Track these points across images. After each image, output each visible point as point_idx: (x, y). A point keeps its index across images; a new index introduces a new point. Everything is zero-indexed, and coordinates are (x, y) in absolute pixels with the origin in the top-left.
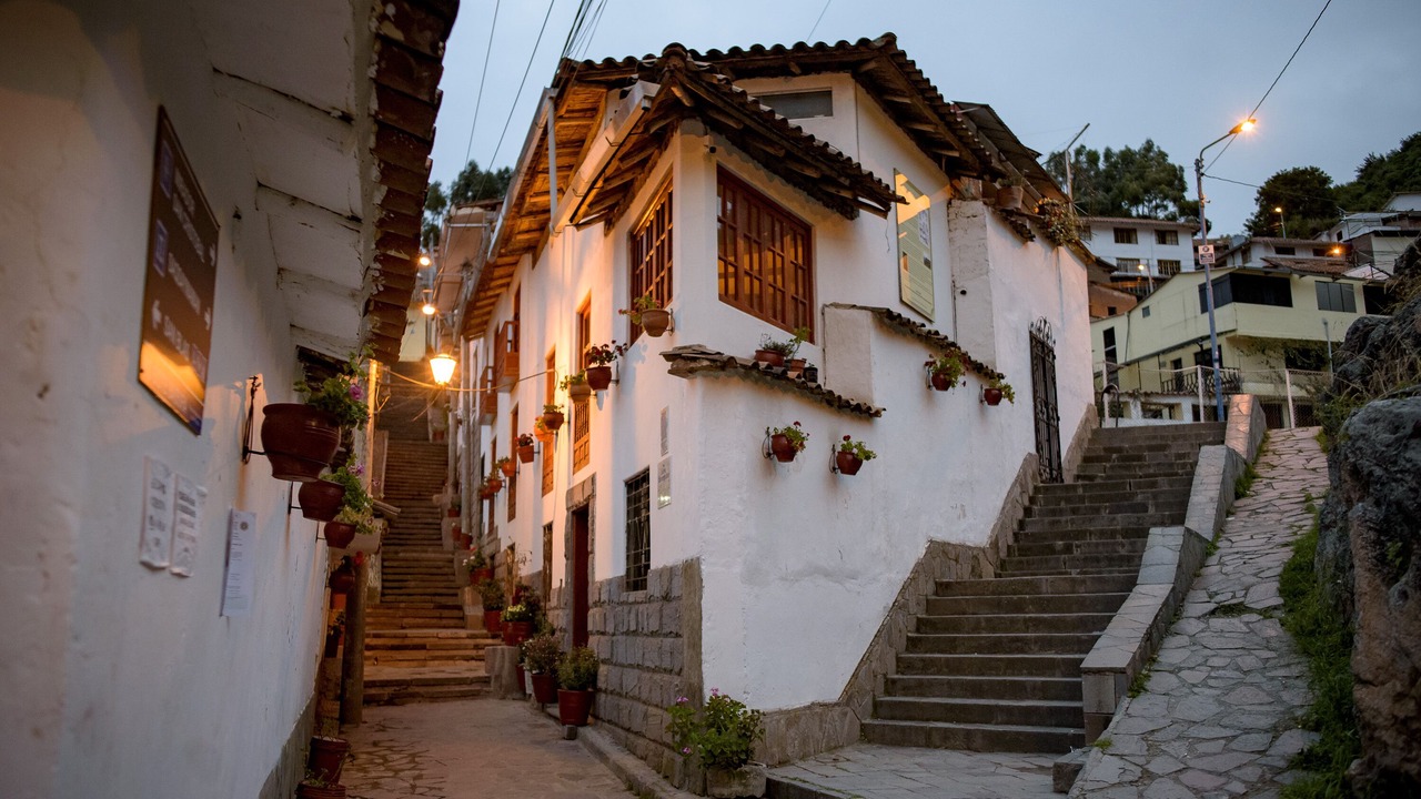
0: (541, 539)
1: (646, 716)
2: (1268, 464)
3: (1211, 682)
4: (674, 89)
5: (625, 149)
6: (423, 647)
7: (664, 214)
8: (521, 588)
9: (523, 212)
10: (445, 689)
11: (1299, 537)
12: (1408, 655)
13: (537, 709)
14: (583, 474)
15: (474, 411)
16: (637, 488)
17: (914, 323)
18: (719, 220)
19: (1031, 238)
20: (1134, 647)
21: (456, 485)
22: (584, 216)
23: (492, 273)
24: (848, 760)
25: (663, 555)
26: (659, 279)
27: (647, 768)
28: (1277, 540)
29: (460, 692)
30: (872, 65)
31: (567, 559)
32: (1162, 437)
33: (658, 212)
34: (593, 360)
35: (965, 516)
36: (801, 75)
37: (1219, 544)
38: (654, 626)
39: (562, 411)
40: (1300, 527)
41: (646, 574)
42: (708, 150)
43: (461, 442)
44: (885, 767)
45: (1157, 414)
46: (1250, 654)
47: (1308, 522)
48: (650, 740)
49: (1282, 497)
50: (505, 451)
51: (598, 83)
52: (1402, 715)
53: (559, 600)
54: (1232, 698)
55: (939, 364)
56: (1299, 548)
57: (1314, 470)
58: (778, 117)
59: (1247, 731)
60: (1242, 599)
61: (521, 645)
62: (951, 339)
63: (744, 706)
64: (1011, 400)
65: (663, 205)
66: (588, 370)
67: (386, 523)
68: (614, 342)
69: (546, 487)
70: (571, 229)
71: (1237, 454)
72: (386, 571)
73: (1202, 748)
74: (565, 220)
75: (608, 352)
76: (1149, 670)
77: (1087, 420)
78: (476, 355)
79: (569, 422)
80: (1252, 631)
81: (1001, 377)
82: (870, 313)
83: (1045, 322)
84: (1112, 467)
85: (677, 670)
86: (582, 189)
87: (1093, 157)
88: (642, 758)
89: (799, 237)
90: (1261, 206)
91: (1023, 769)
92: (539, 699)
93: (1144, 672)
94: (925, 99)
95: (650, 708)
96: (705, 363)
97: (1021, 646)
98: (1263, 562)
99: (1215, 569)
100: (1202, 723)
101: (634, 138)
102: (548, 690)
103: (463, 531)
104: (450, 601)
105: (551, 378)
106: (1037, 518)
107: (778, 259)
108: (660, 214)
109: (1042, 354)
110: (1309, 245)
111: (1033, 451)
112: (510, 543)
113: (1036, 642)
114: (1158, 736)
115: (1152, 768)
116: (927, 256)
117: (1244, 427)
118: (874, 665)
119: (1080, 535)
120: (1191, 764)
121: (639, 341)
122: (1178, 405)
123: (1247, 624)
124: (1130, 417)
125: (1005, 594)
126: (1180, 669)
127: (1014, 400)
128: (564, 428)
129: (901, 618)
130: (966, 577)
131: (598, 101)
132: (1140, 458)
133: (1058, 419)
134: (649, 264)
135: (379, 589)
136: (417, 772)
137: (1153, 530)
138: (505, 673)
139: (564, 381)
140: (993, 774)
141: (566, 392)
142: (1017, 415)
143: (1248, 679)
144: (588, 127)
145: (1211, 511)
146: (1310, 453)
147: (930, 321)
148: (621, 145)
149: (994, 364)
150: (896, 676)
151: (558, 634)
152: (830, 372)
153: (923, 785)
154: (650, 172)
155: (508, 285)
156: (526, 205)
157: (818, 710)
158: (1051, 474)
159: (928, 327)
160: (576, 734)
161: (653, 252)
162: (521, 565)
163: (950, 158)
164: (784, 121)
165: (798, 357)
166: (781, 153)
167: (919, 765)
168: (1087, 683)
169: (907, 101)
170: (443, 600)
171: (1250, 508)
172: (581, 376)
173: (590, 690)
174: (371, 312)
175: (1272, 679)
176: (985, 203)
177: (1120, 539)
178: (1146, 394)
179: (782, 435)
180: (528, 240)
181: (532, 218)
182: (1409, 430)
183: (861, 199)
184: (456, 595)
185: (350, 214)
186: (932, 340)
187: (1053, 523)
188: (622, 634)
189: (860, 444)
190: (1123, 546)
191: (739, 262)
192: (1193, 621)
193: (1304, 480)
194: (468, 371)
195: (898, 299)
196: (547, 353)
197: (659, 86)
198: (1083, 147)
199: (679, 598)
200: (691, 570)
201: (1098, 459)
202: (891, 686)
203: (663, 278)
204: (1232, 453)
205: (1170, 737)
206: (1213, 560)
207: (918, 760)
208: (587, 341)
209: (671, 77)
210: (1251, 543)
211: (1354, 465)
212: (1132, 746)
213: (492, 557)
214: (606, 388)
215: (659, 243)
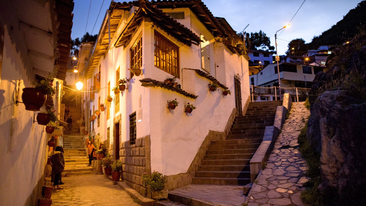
0: (107, 132)
1: (135, 178)
2: (293, 111)
3: (282, 165)
4: (143, 9)
5: (129, 26)
6: (75, 161)
7: (140, 43)
8: (101, 144)
9: (101, 44)
10: (81, 172)
11: (302, 129)
12: (335, 156)
13: (106, 177)
14: (118, 114)
15: (88, 98)
16: (132, 117)
17: (206, 73)
18: (155, 45)
19: (235, 53)
20: (263, 157)
21: (84, 118)
22: (118, 44)
23: (93, 61)
24: (189, 188)
25: (140, 134)
26: (138, 61)
27: (136, 192)
28: (297, 129)
29: (85, 173)
30: (195, 6)
31: (114, 137)
32: (267, 104)
33: (138, 43)
34: (121, 83)
35: (218, 124)
36: (176, 8)
37: (282, 131)
38: (137, 154)
39: (112, 97)
40: (302, 126)
41: (135, 140)
42: (152, 26)
43: (85, 107)
44: (199, 190)
45: (264, 99)
46: (292, 158)
47: (304, 125)
48: (137, 184)
49: (297, 119)
50: (97, 108)
51: (122, 9)
52: (333, 172)
53: (112, 148)
54: (288, 169)
55: (212, 84)
56: (302, 131)
57: (304, 112)
58: (171, 17)
59: (292, 177)
60: (289, 144)
61: (101, 160)
62: (215, 78)
63: (162, 175)
64: (230, 94)
65: (139, 41)
66: (119, 86)
67: (64, 127)
68: (126, 78)
69: (108, 118)
70: (114, 48)
71: (286, 108)
72: (64, 141)
73: (281, 182)
74: (113, 45)
75: (124, 81)
76: (267, 163)
77: (248, 100)
78: (89, 83)
79: (114, 100)
80: (291, 152)
81: (227, 88)
82: (194, 71)
83: (238, 75)
84: (255, 112)
85: (144, 165)
86: (118, 37)
87: (248, 35)
88: (134, 189)
89: (176, 51)
90: (289, 48)
91: (235, 189)
92: (106, 174)
93: (265, 163)
94: (208, 15)
95: (136, 176)
96: (151, 83)
97: (233, 157)
98: (293, 135)
99: (281, 137)
100: (281, 176)
101: (132, 22)
102: (109, 171)
103: (86, 130)
104: (82, 149)
105: (109, 88)
106: (236, 125)
107: (170, 56)
108: (139, 44)
109: (237, 83)
110: (300, 58)
111: (235, 107)
112: (98, 133)
113: (237, 156)
114: (270, 179)
115: (269, 187)
116: (209, 57)
117: (287, 102)
118: (195, 163)
119: (247, 129)
120: (279, 186)
121: (133, 78)
122: (269, 97)
123: (290, 150)
124: (258, 100)
125: (229, 144)
126: (275, 162)
127: (231, 94)
128: (112, 102)
129: (202, 151)
130: (219, 140)
131: (122, 14)
132: (262, 109)
133: (241, 99)
134: (136, 57)
135: (63, 146)
136: (73, 195)
137: (266, 127)
138: (97, 167)
139: (113, 89)
140: (227, 190)
141: (113, 92)
142: (231, 98)
143: (292, 164)
144: (119, 21)
145: (280, 122)
146: (303, 108)
147: (209, 74)
148: (128, 24)
149: (225, 85)
150: (201, 166)
151: (111, 157)
152: (184, 86)
153: (210, 194)
154: (136, 32)
155: (97, 64)
156: (102, 42)
157: (181, 175)
158: (240, 113)
159: (209, 75)
160: (117, 183)
161: (137, 54)
162: (101, 139)
163: (214, 31)
164: (172, 19)
165: (176, 82)
166: (171, 28)
167: (208, 189)
168: (251, 166)
169: (204, 16)
170: (80, 149)
171: (289, 122)
172: (117, 88)
173: (120, 171)
174: (57, 64)
175: (297, 164)
176: (223, 43)
177: (257, 130)
178: (262, 94)
179: (172, 102)
180: (103, 51)
181: (103, 46)
182: (335, 99)
183: (192, 41)
184: (84, 147)
185: (48, 31)
186: (210, 78)
187: (240, 126)
188: (129, 156)
189: (192, 105)
190: (258, 132)
191: (160, 57)
192: (277, 150)
193: (302, 115)
194: (87, 86)
195: (201, 68)
196: (108, 82)
197: (139, 8)
198: (246, 32)
199: (144, 146)
200: (148, 139)
201: (251, 110)
202: (200, 168)
203: (139, 61)
204: (284, 108)
205: (273, 180)
206: (281, 135)
207: (208, 187)
208: (119, 79)
209: (142, 5)
210: (290, 130)
211: (321, 108)
212: (264, 182)
213: (93, 137)
214: (124, 90)
215: (138, 51)
